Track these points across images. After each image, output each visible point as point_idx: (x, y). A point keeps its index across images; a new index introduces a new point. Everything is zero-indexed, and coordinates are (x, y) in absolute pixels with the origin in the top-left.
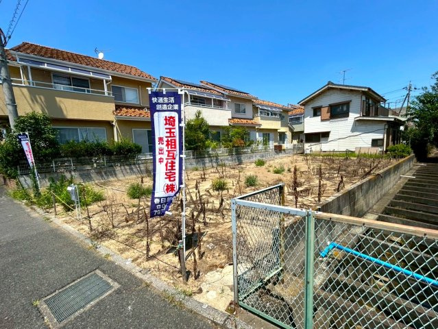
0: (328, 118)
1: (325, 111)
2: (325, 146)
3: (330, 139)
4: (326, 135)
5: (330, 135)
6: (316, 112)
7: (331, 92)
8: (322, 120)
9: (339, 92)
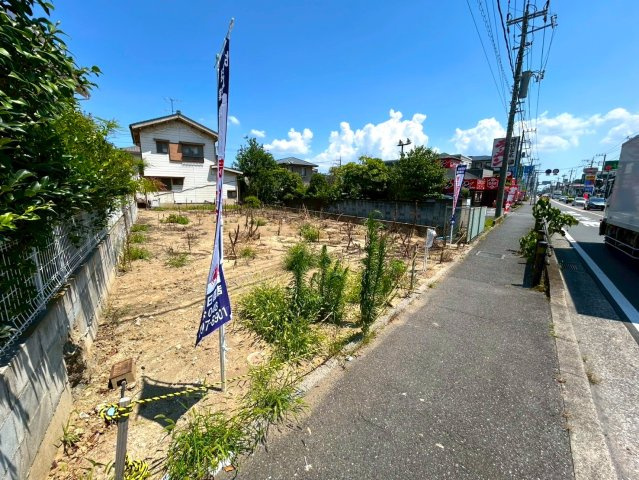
0: (179, 159)
1: (174, 148)
2: (178, 197)
3: (185, 186)
4: (179, 181)
5: (185, 182)
6: (162, 147)
7: (180, 125)
8: (172, 161)
9: (189, 128)
